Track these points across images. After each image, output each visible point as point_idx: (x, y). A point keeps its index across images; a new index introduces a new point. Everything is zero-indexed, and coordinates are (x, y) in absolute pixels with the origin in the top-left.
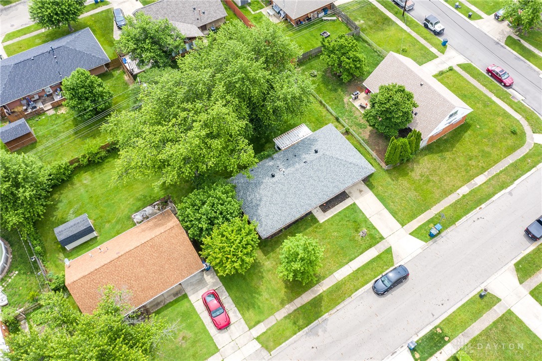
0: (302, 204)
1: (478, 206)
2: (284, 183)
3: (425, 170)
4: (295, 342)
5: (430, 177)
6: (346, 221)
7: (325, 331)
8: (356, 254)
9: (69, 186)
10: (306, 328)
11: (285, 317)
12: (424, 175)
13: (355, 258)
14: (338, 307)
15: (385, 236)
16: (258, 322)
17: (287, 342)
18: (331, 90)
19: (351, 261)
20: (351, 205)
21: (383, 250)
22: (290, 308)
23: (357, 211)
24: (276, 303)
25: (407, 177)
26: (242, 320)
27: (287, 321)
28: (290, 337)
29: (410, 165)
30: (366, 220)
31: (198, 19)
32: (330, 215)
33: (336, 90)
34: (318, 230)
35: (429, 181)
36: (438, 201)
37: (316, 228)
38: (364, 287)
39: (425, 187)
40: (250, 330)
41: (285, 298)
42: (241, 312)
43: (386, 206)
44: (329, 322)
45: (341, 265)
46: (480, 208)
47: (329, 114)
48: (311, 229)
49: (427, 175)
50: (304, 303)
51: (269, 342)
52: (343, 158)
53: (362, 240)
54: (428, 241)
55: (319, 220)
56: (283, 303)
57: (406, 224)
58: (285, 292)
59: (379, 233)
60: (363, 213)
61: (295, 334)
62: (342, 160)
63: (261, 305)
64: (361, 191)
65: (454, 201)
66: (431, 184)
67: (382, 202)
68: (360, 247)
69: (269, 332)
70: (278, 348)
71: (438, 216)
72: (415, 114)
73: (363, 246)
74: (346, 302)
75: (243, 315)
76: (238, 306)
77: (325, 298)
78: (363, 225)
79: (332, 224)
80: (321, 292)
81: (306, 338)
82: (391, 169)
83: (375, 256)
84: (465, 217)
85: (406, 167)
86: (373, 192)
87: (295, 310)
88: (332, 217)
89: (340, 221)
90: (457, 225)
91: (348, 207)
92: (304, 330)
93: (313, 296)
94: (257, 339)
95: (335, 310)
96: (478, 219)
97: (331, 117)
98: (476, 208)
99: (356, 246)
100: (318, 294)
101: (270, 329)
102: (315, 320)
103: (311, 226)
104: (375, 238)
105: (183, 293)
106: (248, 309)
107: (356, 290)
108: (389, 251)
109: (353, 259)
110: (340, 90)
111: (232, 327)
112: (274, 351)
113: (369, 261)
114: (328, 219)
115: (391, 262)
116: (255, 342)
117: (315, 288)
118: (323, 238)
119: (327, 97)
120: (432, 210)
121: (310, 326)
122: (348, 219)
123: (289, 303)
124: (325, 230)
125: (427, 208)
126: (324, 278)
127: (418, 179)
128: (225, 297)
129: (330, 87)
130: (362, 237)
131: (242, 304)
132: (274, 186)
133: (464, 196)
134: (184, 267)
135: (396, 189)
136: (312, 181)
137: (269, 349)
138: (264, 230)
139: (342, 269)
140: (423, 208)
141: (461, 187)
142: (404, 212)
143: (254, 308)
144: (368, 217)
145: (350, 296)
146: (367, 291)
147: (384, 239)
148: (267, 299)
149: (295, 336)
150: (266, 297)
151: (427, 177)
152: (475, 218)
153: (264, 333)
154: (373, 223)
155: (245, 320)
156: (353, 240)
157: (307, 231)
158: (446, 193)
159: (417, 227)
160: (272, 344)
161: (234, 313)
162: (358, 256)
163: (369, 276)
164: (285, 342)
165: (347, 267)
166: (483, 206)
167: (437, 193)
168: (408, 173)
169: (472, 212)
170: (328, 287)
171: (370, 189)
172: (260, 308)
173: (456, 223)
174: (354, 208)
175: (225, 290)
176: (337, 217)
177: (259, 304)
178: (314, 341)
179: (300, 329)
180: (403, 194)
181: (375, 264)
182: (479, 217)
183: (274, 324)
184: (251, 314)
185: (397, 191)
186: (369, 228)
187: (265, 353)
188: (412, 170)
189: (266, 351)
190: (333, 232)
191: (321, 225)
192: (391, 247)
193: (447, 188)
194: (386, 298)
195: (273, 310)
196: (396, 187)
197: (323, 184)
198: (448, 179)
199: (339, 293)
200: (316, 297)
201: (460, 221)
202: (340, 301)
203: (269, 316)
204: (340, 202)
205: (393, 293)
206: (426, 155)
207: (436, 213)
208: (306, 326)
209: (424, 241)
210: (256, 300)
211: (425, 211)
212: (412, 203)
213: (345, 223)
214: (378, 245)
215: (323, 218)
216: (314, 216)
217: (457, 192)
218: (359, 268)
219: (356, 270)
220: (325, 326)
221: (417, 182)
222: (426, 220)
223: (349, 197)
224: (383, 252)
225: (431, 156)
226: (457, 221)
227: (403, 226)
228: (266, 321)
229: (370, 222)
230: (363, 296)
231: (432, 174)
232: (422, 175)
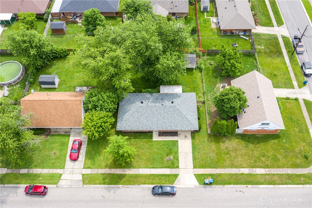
0: (147, 124)
1: (246, 184)
2: (144, 109)
3: (231, 146)
4: (97, 188)
5: (231, 152)
6: (166, 147)
7: (114, 192)
8: (158, 167)
9: (63, 60)
10: (107, 185)
11: (102, 174)
12: (228, 149)
13: (156, 168)
14: (129, 186)
15: (180, 167)
16: (89, 168)
17: (94, 185)
18: (214, 76)
19: (153, 168)
20: (175, 141)
21: (173, 173)
22: (107, 171)
23: (176, 146)
24: (103, 164)
25: (218, 144)
26: (83, 163)
27: (101, 176)
28: (97, 184)
29: (224, 139)
30: (177, 153)
31: (171, 8)
32: (161, 139)
33: (216, 78)
34: (149, 143)
35: (228, 154)
36: (225, 167)
37: (149, 141)
38: (149, 185)
39: (223, 155)
40: (83, 168)
41: (109, 165)
42: (86, 158)
43: (193, 152)
44: (120, 190)
45: (147, 167)
46: (247, 187)
47: (202, 88)
48: (146, 140)
49: (230, 150)
50: (115, 173)
51: (87, 180)
52: (184, 113)
53: (166, 161)
54: (201, 184)
55: (153, 138)
56: (106, 167)
57: (196, 168)
58: (111, 162)
59: (178, 163)
60: (178, 149)
61: (100, 184)
62: (183, 114)
63: (96, 161)
64: (186, 137)
65: (234, 173)
66: (228, 156)
67: (193, 149)
68: (163, 164)
69: (90, 175)
70: (88, 185)
71: (218, 175)
72: (245, 112)
73: (165, 165)
74: (135, 186)
75: (85, 160)
76: (86, 155)
77: (126, 178)
78: (173, 154)
79: (158, 144)
80: (127, 173)
81: (103, 189)
82: (212, 135)
83: (167, 174)
84: (233, 185)
85: (221, 139)
86: (192, 141)
87: (109, 174)
88: (161, 141)
89: (163, 145)
90: (225, 187)
91: (173, 141)
92: (106, 185)
93: (122, 173)
94: (83, 175)
95: (127, 186)
96: (240, 191)
97: (202, 90)
98: (244, 184)
99: (161, 163)
100: (125, 173)
101: (91, 174)
102: (114, 184)
103: (147, 139)
104: (174, 164)
105: (69, 134)
106: (90, 159)
107: (144, 184)
108: (176, 176)
109: (154, 168)
110: (219, 79)
111: (77, 162)
112: (86, 185)
113: (162, 174)
114: (158, 141)
115: (173, 182)
116: (81, 176)
117: (126, 170)
118: (148, 148)
119: (209, 79)
120: (217, 170)
121: (110, 185)
122: (168, 147)
123: (109, 168)
124: (152, 145)
125: (216, 167)
126: (134, 168)
127: (223, 149)
128: (84, 147)
129: (214, 74)
130: (168, 160)
131: (89, 154)
132: (138, 108)
133: (242, 174)
134: (73, 121)
135: (206, 147)
136: (159, 116)
137: (84, 183)
138: (120, 126)
139: (146, 169)
140: (213, 166)
141: (244, 168)
142: (200, 161)
143: (93, 160)
144: (179, 152)
145: (139, 184)
146: (149, 188)
147: (179, 168)
148: (101, 160)
149: (99, 185)
150: (101, 159)
151: (229, 151)
152: (239, 190)
153: (88, 174)
154: (179, 157)
155: (84, 163)
156: (162, 158)
157: (143, 140)
158: (232, 166)
159: (201, 173)
160: (87, 181)
161: (82, 156)
162: (159, 168)
163: (156, 181)
164: (93, 185)
165: (149, 169)
166: (249, 186)
167: (228, 162)
168: (220, 143)
169: (240, 185)
170: (132, 173)
171: (192, 138)
172: (94, 162)
173: (225, 185)
174: (175, 143)
175: (86, 144)
176: (163, 142)
177: (96, 160)
178: (106, 193)
179: (104, 183)
180: (208, 152)
181: (164, 177)
182: (242, 191)
183: (95, 173)
184: (89, 162)
185: (206, 148)
186: (175, 157)
187: (81, 183)
188: (224, 142)
189: (82, 183)
190: (156, 148)
191: (152, 141)
192: (179, 175)
193: (236, 163)
194: (155, 198)
195: (99, 167)
196: (207, 146)
197: (164, 121)
198: (241, 159)
199: (135, 180)
200: (123, 174)
201: (228, 185)
202: (132, 183)
203: (96, 168)
204: (171, 136)
205: (161, 198)
206: (238, 139)
207: (218, 173)
208: (108, 184)
209: (199, 183)
210: (96, 157)
211: (213, 168)
212: (209, 159)
213: (165, 147)
214: (173, 170)
215: (156, 139)
216: (152, 135)
217: (240, 169)
218: (154, 174)
219: (152, 174)
220: (116, 190)
221: (221, 150)
222: (209, 173)
223: (178, 136)
224: (173, 175)
225: (241, 141)
226: (226, 184)
227: (194, 168)
228: (93, 170)
229: (178, 155)
230: (145, 189)
231: (233, 151)
232: (226, 148)
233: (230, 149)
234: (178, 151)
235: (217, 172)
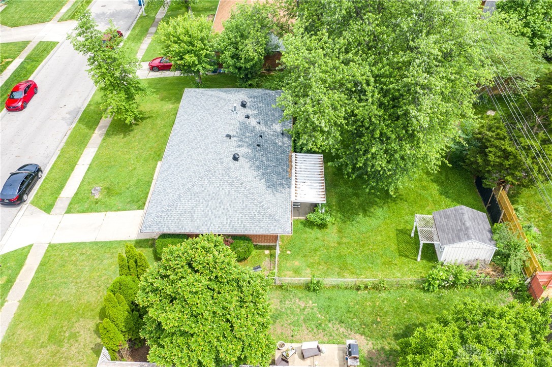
8: (88, 176)
12: (69, 340)
13: (86, 173)
15: (68, 216)
19: (89, 168)
21: (58, 202)
30: (109, 208)
38: (52, 164)
44: (67, 125)
45: (96, 158)
57: (47, 249)
59: (79, 212)
60: (119, 210)
66: (44, 338)
73: (85, 186)
79: (143, 170)
81: (79, 106)
83: (63, 191)
89: (138, 179)
91: (146, 198)
92: (85, 107)
93: (100, 125)
95: (68, 134)
99: (94, 180)
102: (81, 117)
104: (79, 202)
108: (48, 208)
113: (66, 182)
120: (16, 301)
121: (82, 112)
139: (92, 157)
144: (108, 212)
145: (63, 149)
147: (66, 213)
151: (60, 343)
154: (96, 213)
159: (27, 261)
162: (84, 177)
165: (89, 162)
170: (93, 138)
178: (68, 109)
179: (90, 105)
181: (57, 186)
186: (96, 203)
191: (156, 160)
192: (49, 212)
196: (103, 278)
207: (6, 304)
208: (85, 110)
214: (68, 202)
218: (72, 171)
220: (67, 121)
222: (17, 281)
224: (55, 202)
229: (101, 211)
230: (48, 159)
231: (54, 355)
232: (74, 336)
233: (66, 345)
234: (111, 210)
235: (9, 302)
